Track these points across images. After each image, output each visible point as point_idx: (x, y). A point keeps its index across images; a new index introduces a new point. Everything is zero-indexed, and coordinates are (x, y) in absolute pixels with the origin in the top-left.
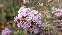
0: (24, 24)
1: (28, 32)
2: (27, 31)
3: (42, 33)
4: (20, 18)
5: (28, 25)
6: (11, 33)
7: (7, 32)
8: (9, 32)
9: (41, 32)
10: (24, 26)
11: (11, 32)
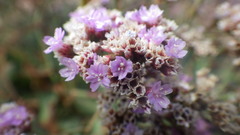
0: (96, 63)
1: (116, 116)
2: (111, 112)
3: (184, 116)
4: (76, 41)
5: (119, 66)
6: (27, 123)
7: (9, 116)
8: (18, 116)
9: (177, 113)
10: (97, 72)
11: (29, 119)
